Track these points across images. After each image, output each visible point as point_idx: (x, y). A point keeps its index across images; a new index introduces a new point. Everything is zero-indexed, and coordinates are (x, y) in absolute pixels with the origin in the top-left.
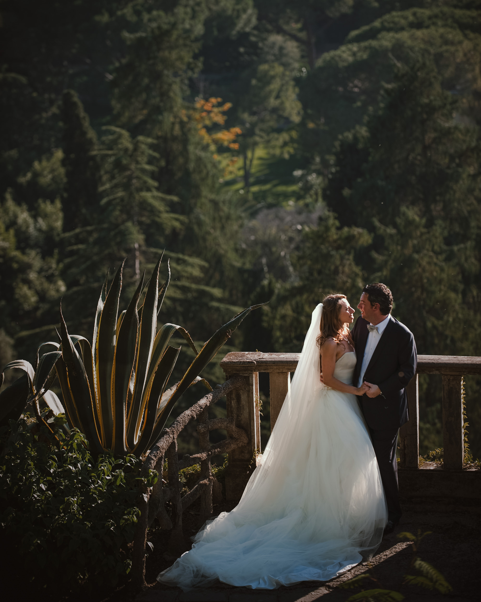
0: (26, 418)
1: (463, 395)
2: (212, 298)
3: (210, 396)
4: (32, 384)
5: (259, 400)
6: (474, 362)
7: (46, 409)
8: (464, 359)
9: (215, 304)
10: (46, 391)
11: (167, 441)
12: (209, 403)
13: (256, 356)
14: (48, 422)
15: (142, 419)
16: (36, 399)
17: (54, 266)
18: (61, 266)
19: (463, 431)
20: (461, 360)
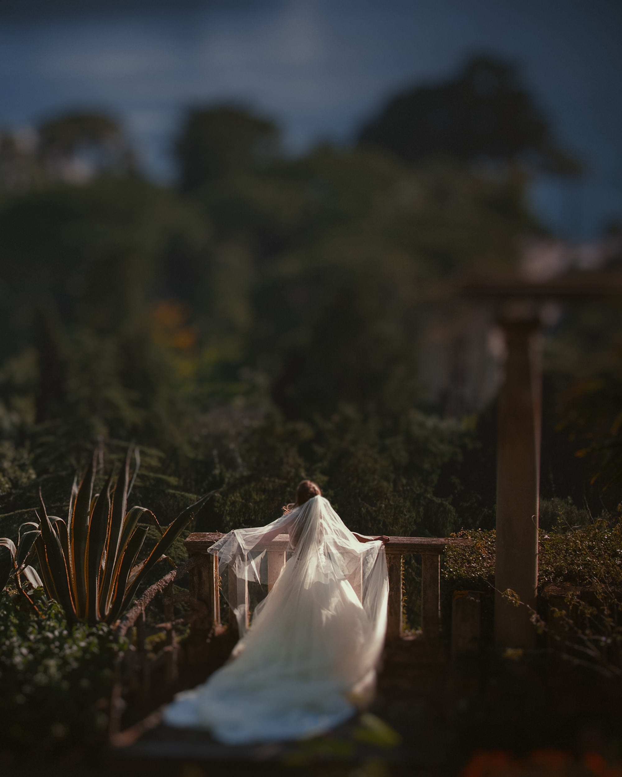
0: (8, 590)
1: (403, 572)
2: (169, 486)
3: (174, 572)
4: (14, 560)
5: (218, 576)
6: (413, 542)
7: (26, 582)
8: (404, 539)
9: (171, 491)
10: (26, 566)
11: (135, 612)
12: (173, 578)
13: (216, 536)
14: (28, 594)
15: (112, 592)
16: (18, 573)
17: (26, 456)
18: (32, 456)
19: (402, 604)
20: (401, 541)
